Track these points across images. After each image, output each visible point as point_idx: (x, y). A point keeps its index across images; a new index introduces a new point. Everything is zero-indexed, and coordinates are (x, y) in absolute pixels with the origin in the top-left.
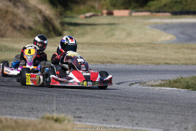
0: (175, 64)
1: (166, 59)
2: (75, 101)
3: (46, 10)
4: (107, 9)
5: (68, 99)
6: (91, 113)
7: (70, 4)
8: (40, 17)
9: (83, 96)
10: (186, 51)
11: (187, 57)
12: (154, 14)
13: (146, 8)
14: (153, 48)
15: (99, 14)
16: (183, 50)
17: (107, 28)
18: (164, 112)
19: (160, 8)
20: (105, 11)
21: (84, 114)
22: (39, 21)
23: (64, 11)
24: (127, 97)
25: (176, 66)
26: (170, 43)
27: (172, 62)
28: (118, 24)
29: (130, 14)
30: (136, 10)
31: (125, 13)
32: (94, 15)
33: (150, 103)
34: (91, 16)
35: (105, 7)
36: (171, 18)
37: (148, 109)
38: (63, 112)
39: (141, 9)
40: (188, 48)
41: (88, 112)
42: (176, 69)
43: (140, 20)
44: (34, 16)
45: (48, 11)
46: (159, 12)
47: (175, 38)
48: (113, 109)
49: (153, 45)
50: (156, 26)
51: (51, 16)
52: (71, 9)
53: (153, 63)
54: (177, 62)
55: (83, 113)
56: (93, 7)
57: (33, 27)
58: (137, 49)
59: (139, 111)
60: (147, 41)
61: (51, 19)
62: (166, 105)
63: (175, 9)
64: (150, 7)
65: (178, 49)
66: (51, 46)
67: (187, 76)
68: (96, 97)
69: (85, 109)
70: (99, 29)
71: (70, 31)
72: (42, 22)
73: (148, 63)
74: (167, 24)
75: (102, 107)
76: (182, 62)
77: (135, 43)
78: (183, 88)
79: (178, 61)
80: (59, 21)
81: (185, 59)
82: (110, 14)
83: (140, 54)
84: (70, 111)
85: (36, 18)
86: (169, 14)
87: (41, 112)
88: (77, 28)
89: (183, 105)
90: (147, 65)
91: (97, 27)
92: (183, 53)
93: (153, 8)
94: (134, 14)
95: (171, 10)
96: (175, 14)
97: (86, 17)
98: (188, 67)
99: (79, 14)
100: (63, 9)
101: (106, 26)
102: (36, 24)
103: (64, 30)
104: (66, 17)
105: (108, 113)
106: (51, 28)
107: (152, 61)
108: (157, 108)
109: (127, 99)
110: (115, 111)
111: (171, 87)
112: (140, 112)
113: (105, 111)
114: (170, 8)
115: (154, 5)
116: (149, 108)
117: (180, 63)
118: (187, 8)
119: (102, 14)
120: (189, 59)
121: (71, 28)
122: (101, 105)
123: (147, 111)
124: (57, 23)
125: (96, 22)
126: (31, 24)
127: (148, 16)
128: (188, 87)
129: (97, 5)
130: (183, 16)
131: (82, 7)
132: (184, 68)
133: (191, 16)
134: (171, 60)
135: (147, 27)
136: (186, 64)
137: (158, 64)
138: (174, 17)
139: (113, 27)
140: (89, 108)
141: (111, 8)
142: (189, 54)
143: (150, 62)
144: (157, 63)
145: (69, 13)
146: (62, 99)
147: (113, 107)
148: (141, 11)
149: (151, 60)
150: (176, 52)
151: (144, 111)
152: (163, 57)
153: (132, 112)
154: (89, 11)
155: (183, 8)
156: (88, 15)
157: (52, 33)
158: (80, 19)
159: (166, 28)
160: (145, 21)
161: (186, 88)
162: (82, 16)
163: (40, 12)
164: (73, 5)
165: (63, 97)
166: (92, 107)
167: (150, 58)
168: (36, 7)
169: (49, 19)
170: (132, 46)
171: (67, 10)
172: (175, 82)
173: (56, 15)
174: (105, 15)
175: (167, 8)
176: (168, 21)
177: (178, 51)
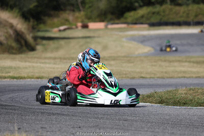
0: (151, 78)
1: (141, 73)
2: (41, 120)
3: (17, 24)
4: (82, 22)
5: (34, 118)
6: (55, 131)
7: (42, 17)
8: (11, 32)
9: (49, 114)
10: (163, 64)
11: (164, 70)
12: (131, 26)
13: (122, 20)
14: (129, 62)
15: (74, 27)
16: (160, 63)
17: (82, 41)
18: (133, 129)
19: (137, 19)
20: (80, 24)
21: (49, 133)
22: (10, 36)
23: (37, 25)
24: (96, 114)
25: (152, 80)
26: (147, 56)
27: (148, 76)
28: (94, 37)
29: (106, 26)
30: (112, 22)
31: (101, 25)
32: (68, 29)
33: (120, 120)
34: (65, 30)
35: (80, 20)
36: (149, 30)
37: (116, 127)
38: (26, 131)
39: (117, 21)
40: (165, 61)
41: (53, 131)
42: (151, 83)
43: (116, 33)
44: (5, 31)
45: (20, 25)
46: (136, 24)
47: (152, 50)
48: (80, 127)
49: (128, 59)
50: (133, 39)
51: (23, 30)
52: (44, 23)
53: (128, 77)
54: (153, 76)
55: (47, 132)
56: (67, 20)
57: (5, 42)
58: (112, 62)
59: (107, 128)
60: (123, 55)
61: (23, 33)
62: (136, 121)
63: (153, 20)
64: (126, 18)
65: (154, 62)
66: (22, 61)
67: (162, 91)
68: (64, 115)
69: (50, 127)
70: (73, 42)
71: (43, 45)
72: (13, 36)
73: (123, 77)
74: (144, 36)
75: (68, 125)
76: (158, 76)
77: (110, 57)
78: (156, 103)
79: (155, 74)
80: (31, 35)
81: (162, 72)
82: (85, 26)
83: (114, 68)
84: (34, 130)
85: (7, 33)
86: (146, 26)
87: (3, 132)
88: (51, 42)
89: (154, 121)
90: (122, 80)
91: (71, 40)
92: (160, 66)
93: (129, 20)
94: (110, 26)
95: (148, 22)
96: (153, 25)
97: (60, 31)
98: (164, 80)
99: (53, 27)
100: (35, 23)
101: (80, 40)
102: (7, 39)
103: (37, 44)
104: (39, 31)
105: (74, 132)
106: (23, 42)
107: (127, 76)
108: (126, 125)
109: (95, 116)
110: (82, 129)
111: (144, 102)
112: (108, 130)
113: (72, 129)
114: (148, 19)
115: (130, 16)
116: (118, 125)
117: (156, 76)
118: (165, 19)
119: (77, 27)
120: (166, 73)
121: (45, 42)
122: (68, 123)
123: (116, 129)
124: (29, 37)
125: (71, 36)
126: (2, 39)
127: (124, 28)
128: (161, 102)
129: (71, 18)
130: (161, 27)
131: (56, 20)
132: (160, 82)
133: (169, 27)
134: (146, 73)
135: (124, 40)
136: (163, 78)
137: (133, 78)
138: (152, 28)
139: (88, 40)
140: (54, 126)
141: (86, 21)
142: (166, 67)
143: (124, 76)
144: (131, 77)
145: (42, 26)
146: (27, 117)
147: (80, 125)
148: (118, 24)
149: (126, 74)
150: (152, 65)
151: (112, 128)
152: (138, 70)
153: (100, 129)
154: (62, 24)
155: (161, 19)
156: (62, 28)
157: (24, 48)
158: (54, 33)
159: (143, 40)
160: (121, 34)
161: (159, 103)
162: (56, 29)
163: (12, 26)
164: (46, 18)
165: (29, 116)
166: (58, 126)
167: (124, 72)
168: (7, 22)
169: (20, 33)
170: (106, 60)
171: (40, 23)
172: (149, 96)
173: (28, 29)
174: (80, 28)
175: (144, 19)
176: (146, 33)
177: (155, 64)
